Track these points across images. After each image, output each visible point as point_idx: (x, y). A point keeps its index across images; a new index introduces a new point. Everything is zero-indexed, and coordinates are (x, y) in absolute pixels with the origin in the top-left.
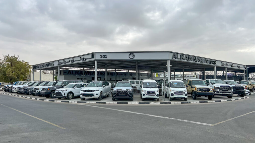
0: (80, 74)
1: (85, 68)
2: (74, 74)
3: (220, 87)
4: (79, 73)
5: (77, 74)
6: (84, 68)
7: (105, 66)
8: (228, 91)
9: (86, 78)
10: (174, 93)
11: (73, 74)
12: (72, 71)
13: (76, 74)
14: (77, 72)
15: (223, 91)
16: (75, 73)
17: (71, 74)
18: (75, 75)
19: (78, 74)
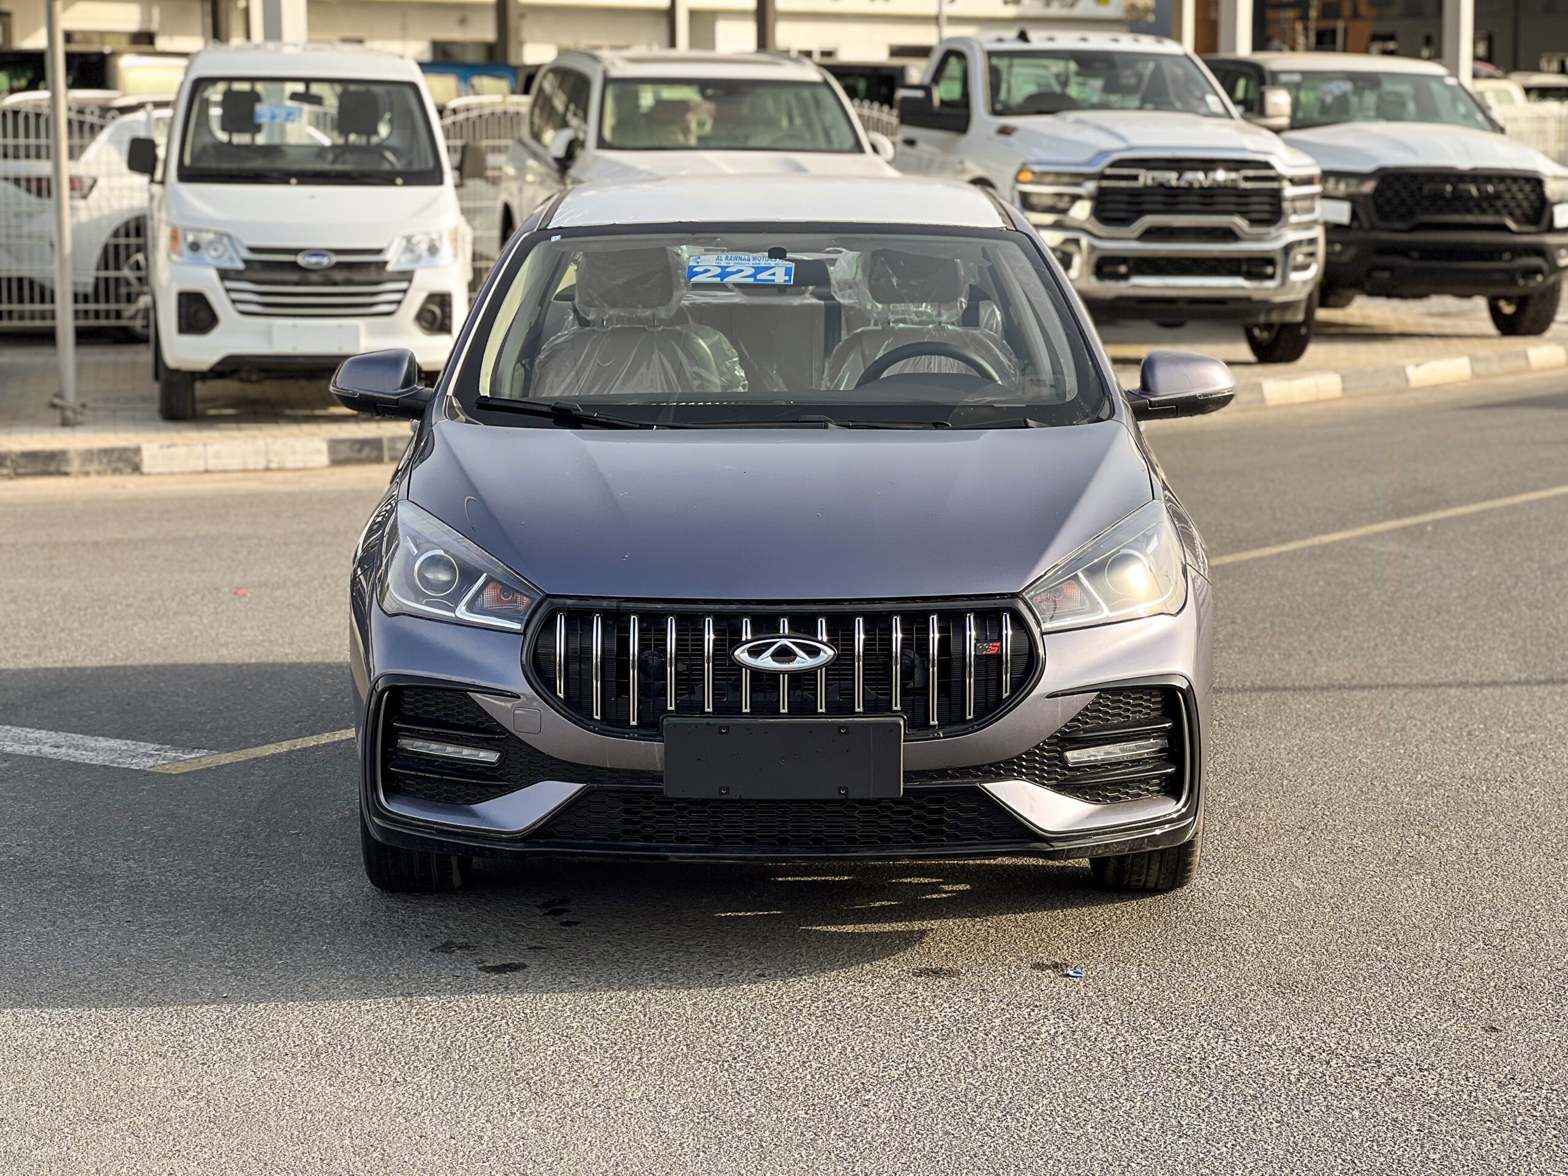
3: (1102, 176)
8: (1228, 234)
10: (224, 275)
15: (1151, 234)
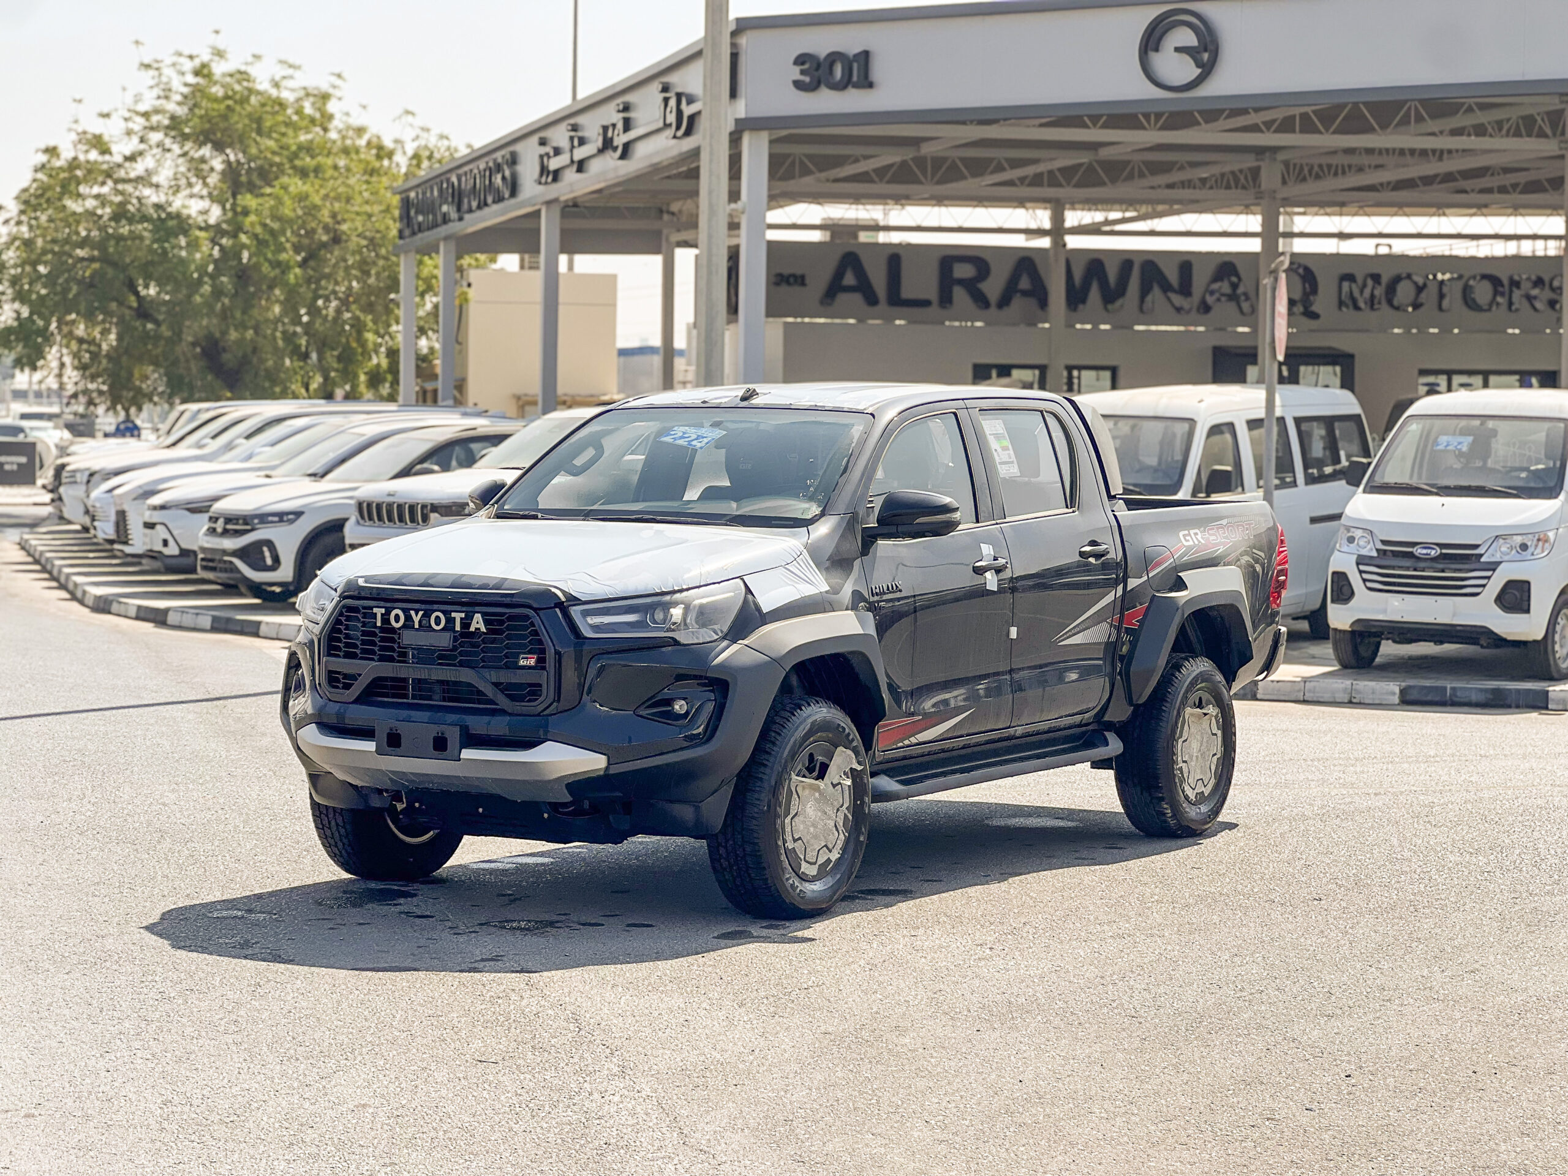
0: (1004, 301)
1: (1072, 218)
2: (926, 303)
4: (992, 288)
5: (959, 293)
6: (1058, 219)
7: (1255, 173)
9: (1114, 371)
11: (896, 299)
12: (895, 257)
13: (946, 299)
14: (963, 271)
16: (931, 292)
17: (871, 299)
18: (934, 310)
19: (982, 301)
